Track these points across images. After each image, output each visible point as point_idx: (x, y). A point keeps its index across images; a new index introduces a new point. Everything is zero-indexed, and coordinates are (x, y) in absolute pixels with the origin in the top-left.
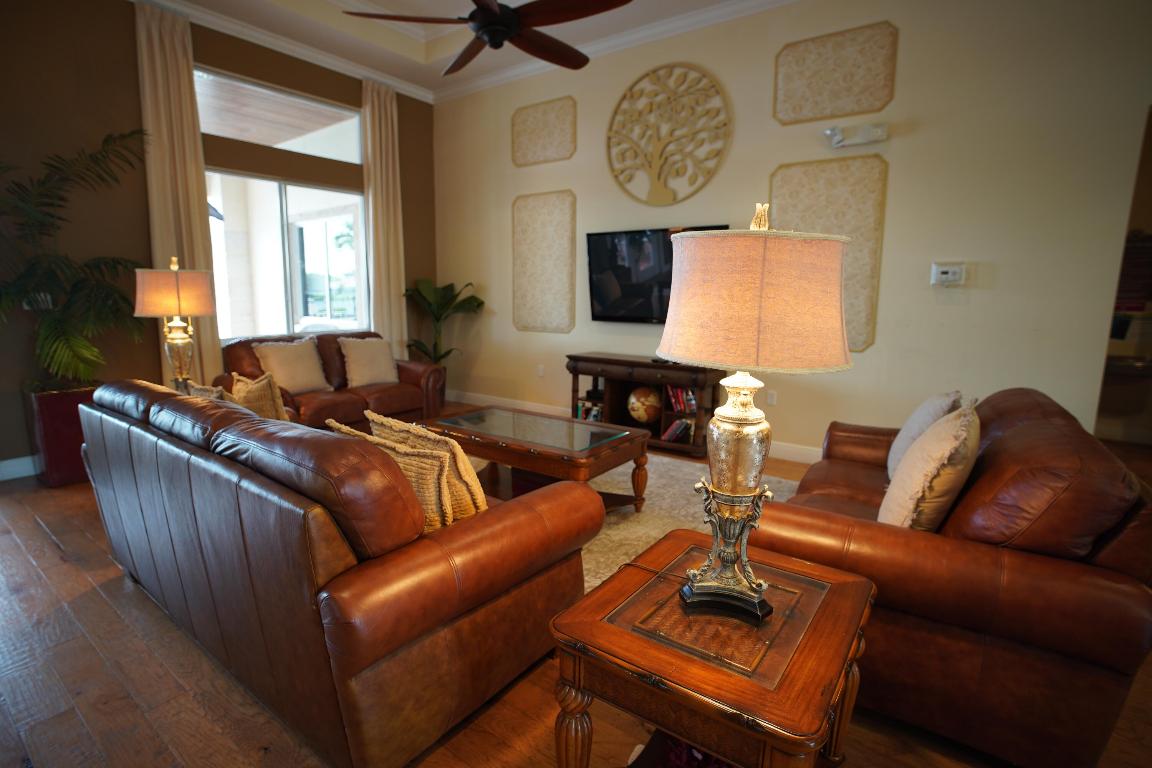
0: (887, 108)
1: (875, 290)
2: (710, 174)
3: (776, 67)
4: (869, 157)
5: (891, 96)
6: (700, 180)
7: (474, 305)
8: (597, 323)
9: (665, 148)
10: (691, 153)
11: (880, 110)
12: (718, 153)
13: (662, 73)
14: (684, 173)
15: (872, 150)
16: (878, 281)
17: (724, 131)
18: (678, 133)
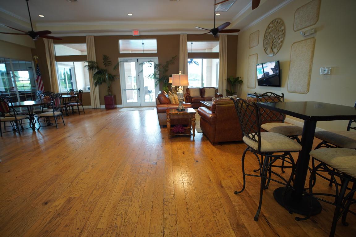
0: (317, 23)
1: (310, 76)
2: (281, 47)
3: (295, 16)
4: (311, 38)
5: (318, 20)
6: (279, 48)
7: (241, 82)
8: (259, 86)
9: (273, 41)
10: (277, 42)
11: (315, 24)
12: (282, 42)
13: (274, 21)
14: (276, 47)
15: (312, 36)
16: (311, 74)
17: (284, 35)
18: (276, 37)
